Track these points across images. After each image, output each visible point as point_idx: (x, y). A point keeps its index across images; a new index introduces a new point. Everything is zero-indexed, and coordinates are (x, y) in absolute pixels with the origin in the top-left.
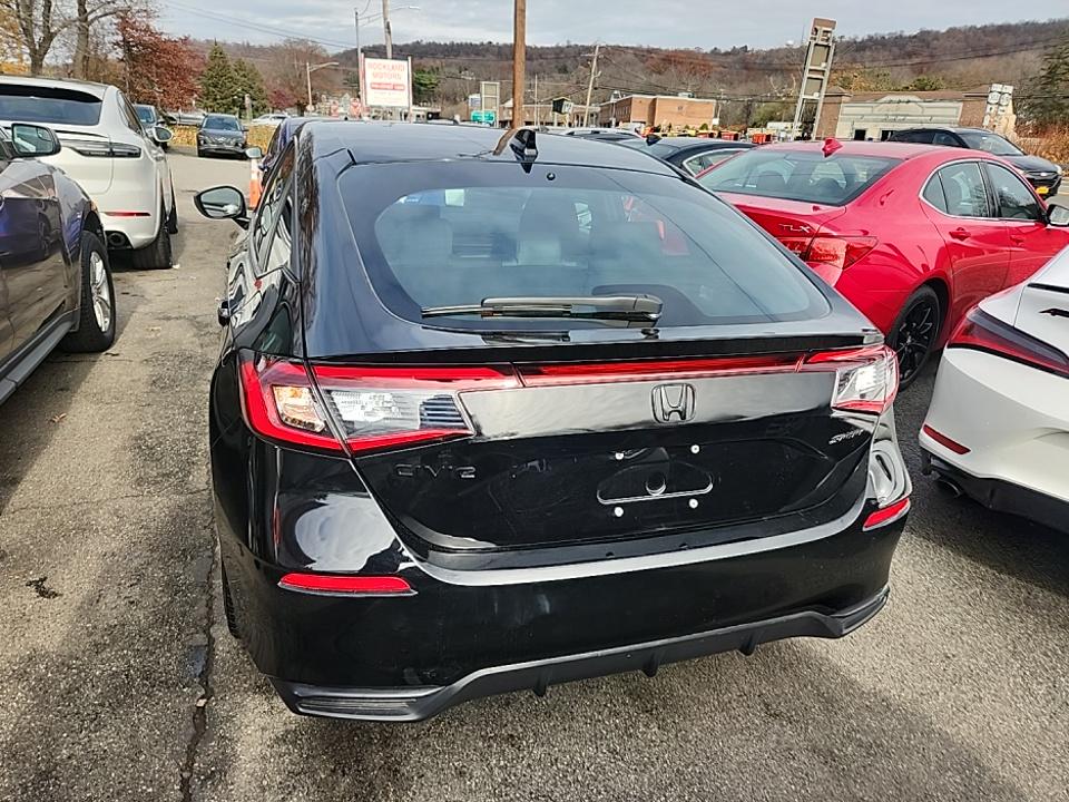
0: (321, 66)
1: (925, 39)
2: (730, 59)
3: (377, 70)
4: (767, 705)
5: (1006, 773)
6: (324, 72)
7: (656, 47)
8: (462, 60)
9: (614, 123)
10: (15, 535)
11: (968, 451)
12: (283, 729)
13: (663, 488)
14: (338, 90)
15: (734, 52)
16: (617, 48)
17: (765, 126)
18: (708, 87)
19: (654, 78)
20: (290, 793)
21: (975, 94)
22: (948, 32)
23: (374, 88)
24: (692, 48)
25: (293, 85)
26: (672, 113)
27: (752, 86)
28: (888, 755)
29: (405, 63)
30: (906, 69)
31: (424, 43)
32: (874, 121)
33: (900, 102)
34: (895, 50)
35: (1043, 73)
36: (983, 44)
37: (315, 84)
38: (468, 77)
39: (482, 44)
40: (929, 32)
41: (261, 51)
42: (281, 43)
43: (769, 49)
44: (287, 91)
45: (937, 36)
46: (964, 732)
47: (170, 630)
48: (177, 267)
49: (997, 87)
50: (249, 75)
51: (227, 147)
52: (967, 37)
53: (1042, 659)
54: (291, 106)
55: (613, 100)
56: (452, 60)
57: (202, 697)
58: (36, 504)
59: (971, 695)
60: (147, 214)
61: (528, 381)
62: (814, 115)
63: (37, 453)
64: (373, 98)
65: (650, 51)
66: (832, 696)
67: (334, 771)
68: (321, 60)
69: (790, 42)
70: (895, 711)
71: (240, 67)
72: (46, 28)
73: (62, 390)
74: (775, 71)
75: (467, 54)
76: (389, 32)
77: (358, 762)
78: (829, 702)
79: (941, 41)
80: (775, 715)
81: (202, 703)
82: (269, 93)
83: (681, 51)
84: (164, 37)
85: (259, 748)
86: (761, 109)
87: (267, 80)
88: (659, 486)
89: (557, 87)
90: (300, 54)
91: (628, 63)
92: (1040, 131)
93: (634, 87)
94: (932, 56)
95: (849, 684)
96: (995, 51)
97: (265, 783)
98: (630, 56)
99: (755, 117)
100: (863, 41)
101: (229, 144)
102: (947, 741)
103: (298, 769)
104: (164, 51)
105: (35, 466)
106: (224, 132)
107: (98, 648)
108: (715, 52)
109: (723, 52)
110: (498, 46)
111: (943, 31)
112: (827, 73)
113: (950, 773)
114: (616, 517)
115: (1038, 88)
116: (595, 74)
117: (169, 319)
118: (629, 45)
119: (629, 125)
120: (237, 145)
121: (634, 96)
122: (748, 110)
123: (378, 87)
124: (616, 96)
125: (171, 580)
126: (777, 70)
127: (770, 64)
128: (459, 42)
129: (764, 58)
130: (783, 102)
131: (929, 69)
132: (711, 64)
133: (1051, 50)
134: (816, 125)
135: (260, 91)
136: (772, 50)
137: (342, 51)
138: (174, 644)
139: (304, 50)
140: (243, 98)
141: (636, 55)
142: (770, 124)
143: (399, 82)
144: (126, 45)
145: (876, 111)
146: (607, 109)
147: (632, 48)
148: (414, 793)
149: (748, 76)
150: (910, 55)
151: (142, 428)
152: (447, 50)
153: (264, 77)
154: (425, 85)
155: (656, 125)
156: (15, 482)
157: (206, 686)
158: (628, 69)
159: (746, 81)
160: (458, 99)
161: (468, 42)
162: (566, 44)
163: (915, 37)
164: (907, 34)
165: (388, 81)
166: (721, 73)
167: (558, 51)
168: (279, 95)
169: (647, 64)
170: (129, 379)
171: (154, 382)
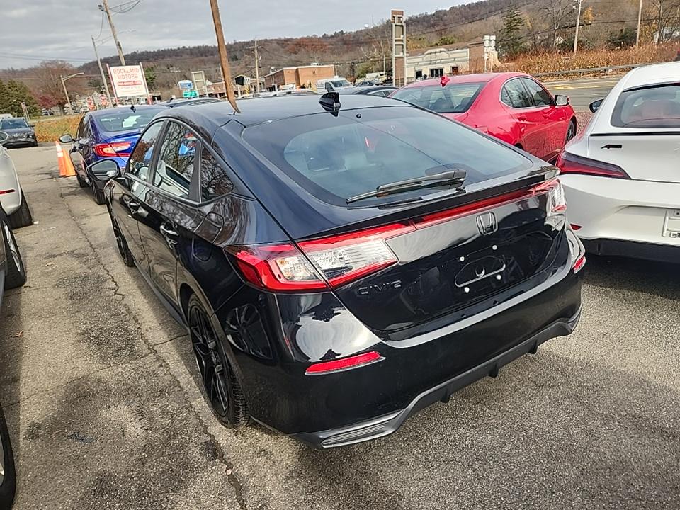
0: (71, 76)
1: (439, 15)
2: (334, 40)
3: (121, 74)
4: (535, 382)
5: (660, 381)
6: (74, 80)
7: (289, 37)
8: (168, 60)
9: (276, 87)
10: (39, 412)
11: (580, 227)
12: (287, 471)
13: (484, 272)
14: (86, 90)
15: (336, 35)
16: (266, 41)
17: (365, 76)
18: (326, 58)
19: (293, 57)
20: (313, 503)
21: (475, 43)
22: (450, 9)
23: (120, 86)
24: (311, 36)
25: (53, 92)
26: (310, 76)
27: (352, 54)
28: (603, 389)
29: (138, 67)
30: (433, 34)
31: (139, 52)
32: (425, 65)
33: (436, 52)
34: (425, 23)
35: (505, 27)
36: (470, 14)
37: (69, 88)
38: (175, 70)
39: (179, 49)
40: (440, 11)
41: (24, 72)
42: (39, 65)
43: (356, 31)
44: (49, 96)
45: (445, 13)
46: (630, 368)
47: (183, 438)
48: (37, 223)
49: (487, 37)
50: (21, 90)
51: (23, 139)
52: (461, 12)
53: (646, 324)
54: (54, 106)
55: (272, 73)
56: (160, 61)
57: (227, 469)
58: (40, 389)
59: (624, 350)
60: (13, 191)
61: (419, 226)
62: (392, 66)
63: (19, 359)
64: (121, 92)
65: (286, 40)
66: (563, 368)
67: (331, 484)
68: (70, 73)
69: (367, 26)
70: (595, 367)
71: (12, 85)
73: (9, 316)
74: (362, 44)
75: (170, 56)
76: (120, 48)
77: (342, 475)
78: (562, 372)
79: (448, 16)
80: (542, 386)
81: (229, 472)
82: (37, 99)
83: (305, 38)
85: (280, 485)
86: (360, 67)
87: (34, 90)
88: (482, 271)
89: (234, 70)
90: (54, 71)
91: (274, 50)
92: (512, 58)
93: (282, 63)
94: (445, 25)
95: (566, 360)
96: (477, 18)
97: (295, 502)
98: (275, 45)
99: (358, 72)
101: (22, 137)
102: (626, 375)
103: (309, 489)
105: (24, 367)
106: (17, 129)
107: (142, 461)
108: (325, 36)
109: (329, 35)
110: (190, 49)
111: (448, 9)
112: (405, 41)
113: (635, 390)
114: (466, 293)
115: (504, 35)
116: (258, 58)
117: (54, 256)
118: (273, 38)
119: (286, 86)
120: (28, 137)
121: (285, 69)
122: (352, 68)
123: (122, 84)
124: (273, 70)
125: (163, 410)
126: (363, 43)
127: (358, 40)
128: (163, 49)
129: (354, 37)
130: (372, 62)
131: (445, 32)
132: (325, 44)
133: (506, 14)
134: (394, 71)
135: (31, 98)
137: (82, 64)
138: (191, 444)
139: (56, 68)
140: (20, 105)
141: (278, 44)
142: (367, 75)
143: (137, 80)
145: (424, 60)
146: (269, 79)
147: (275, 40)
148: (383, 481)
149: (348, 48)
150: (433, 26)
151: (83, 327)
152: (156, 55)
153: (31, 89)
155: (302, 85)
156: (16, 380)
157: (225, 462)
158: (276, 53)
159: (347, 52)
160: (170, 85)
161: (170, 48)
162: (233, 42)
163: (434, 15)
164: (429, 14)
165: (129, 80)
166: (331, 49)
167: (229, 47)
168: (45, 99)
169: (287, 48)
170: (52, 299)
171: (71, 297)
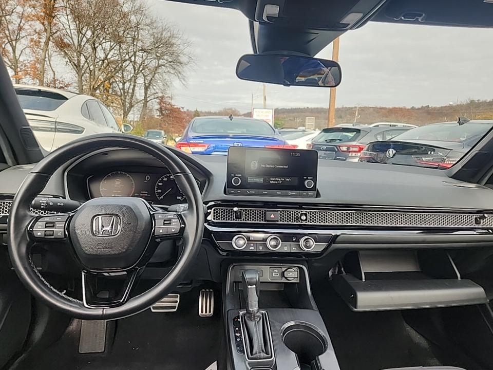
3: (259, 114)
16: (366, 108)
27: (435, 121)
29: (271, 111)
39: (304, 108)
43: (440, 106)
72: (130, 103)
84: (175, 107)
98: (371, 110)
100: (490, 102)
104: (176, 112)
108: (413, 108)
110: (311, 109)
118: (371, 106)
129: (438, 110)
136: (442, 107)
141: (374, 110)
143: (268, 118)
144: (161, 110)
154: (279, 124)
159: (431, 120)
162: (341, 107)
167: (338, 110)
